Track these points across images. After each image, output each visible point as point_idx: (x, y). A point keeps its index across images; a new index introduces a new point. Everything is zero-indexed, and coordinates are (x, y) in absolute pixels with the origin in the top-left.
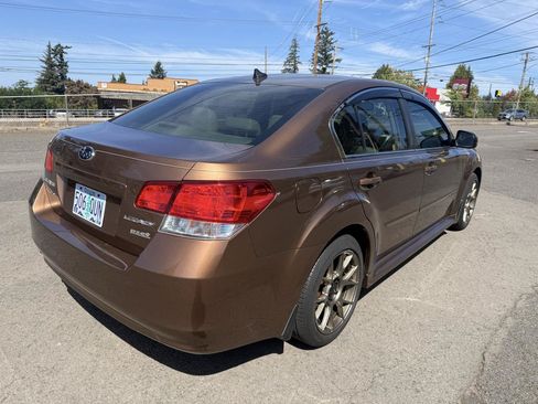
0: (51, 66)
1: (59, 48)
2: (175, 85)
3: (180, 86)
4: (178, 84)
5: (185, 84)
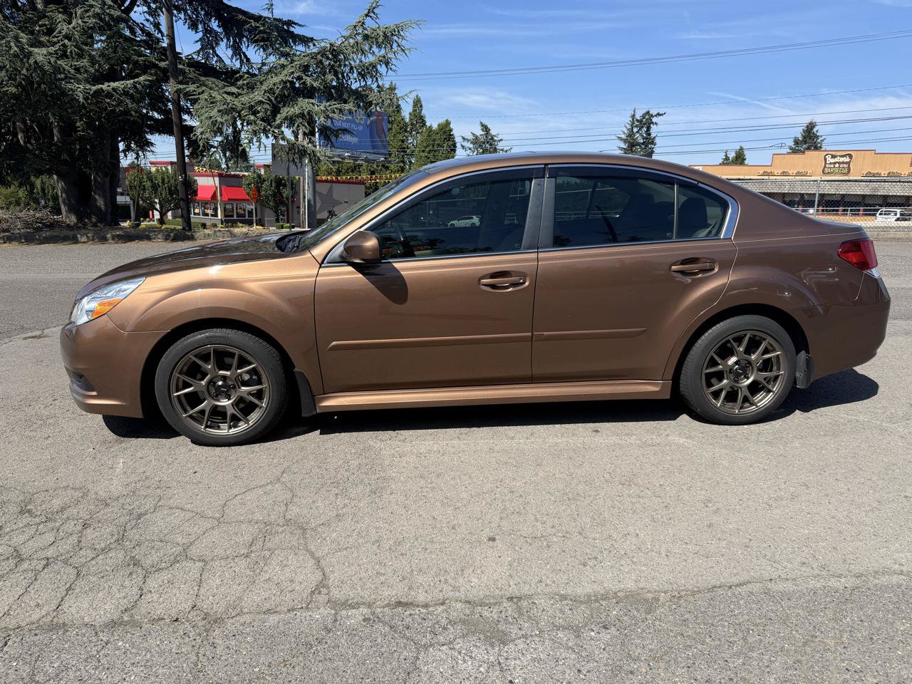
0: (632, 145)
1: (647, 117)
2: (826, 163)
3: (835, 163)
4: (833, 161)
5: (847, 159)
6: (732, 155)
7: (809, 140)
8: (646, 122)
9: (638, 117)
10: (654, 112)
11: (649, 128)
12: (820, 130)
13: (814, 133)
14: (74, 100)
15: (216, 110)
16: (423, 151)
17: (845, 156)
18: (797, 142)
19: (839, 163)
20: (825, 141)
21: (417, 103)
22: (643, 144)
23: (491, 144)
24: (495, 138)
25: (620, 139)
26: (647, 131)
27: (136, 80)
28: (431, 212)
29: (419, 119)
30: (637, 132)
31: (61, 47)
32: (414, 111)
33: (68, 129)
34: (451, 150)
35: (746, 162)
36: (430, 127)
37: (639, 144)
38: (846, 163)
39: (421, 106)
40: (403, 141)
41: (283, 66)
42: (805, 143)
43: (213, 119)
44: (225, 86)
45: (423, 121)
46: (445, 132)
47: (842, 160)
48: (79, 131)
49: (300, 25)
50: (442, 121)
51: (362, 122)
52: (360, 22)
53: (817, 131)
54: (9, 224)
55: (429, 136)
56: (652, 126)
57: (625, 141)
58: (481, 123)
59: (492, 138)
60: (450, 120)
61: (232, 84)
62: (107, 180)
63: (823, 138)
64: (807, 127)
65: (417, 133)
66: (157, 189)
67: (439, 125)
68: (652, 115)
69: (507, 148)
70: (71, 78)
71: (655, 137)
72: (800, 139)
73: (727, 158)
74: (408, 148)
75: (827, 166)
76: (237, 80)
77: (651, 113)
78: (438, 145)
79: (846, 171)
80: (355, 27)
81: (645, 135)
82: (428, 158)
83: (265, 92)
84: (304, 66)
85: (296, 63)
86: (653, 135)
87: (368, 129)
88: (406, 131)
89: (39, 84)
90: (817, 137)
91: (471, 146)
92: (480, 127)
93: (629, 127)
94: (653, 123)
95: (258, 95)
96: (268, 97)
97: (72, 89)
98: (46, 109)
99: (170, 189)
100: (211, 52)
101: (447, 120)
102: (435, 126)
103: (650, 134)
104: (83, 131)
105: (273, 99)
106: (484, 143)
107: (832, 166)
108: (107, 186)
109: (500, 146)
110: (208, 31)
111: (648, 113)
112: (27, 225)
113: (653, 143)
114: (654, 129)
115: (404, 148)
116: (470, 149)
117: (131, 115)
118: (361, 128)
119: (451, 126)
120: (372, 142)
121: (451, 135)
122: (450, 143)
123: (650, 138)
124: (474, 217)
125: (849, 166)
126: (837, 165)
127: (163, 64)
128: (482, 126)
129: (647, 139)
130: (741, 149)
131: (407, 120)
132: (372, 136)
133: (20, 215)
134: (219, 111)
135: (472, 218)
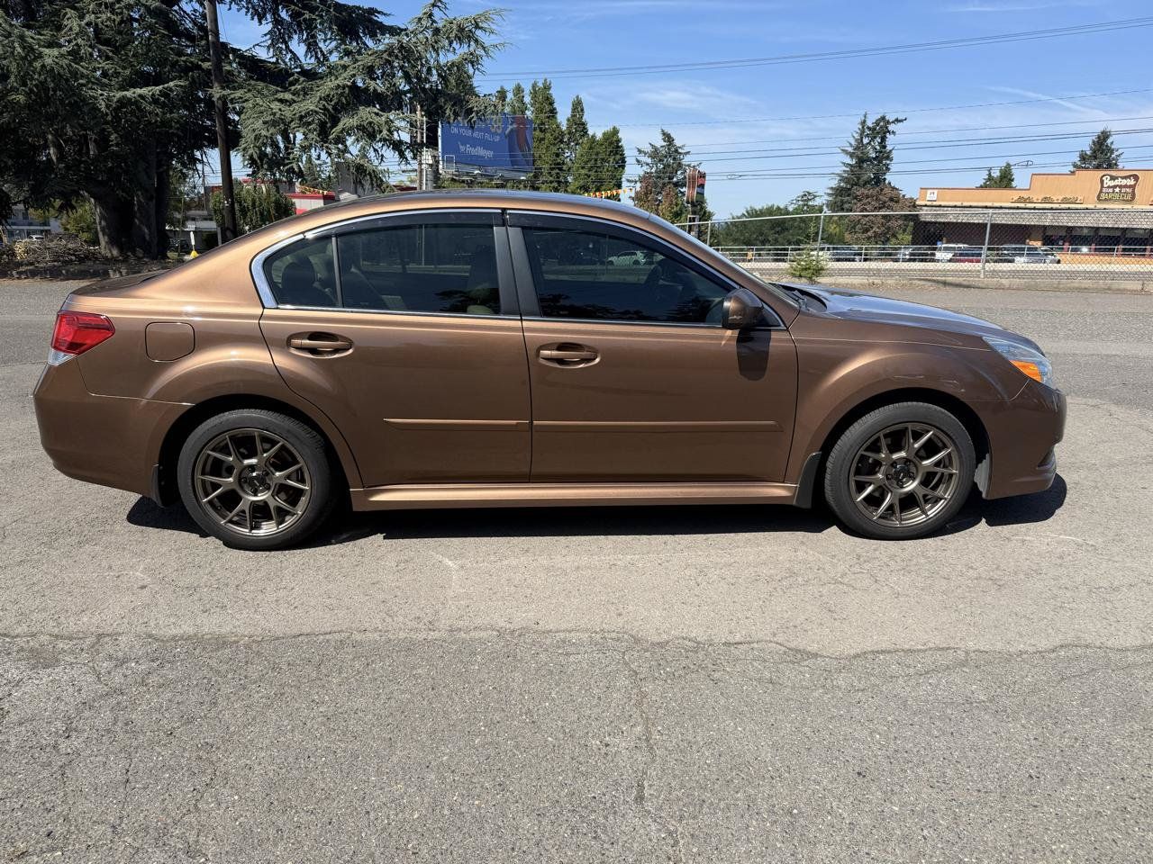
0: (861, 161)
1: (882, 124)
2: (1102, 187)
3: (1115, 187)
4: (1112, 183)
5: (1132, 182)
6: (996, 174)
7: (1100, 155)
8: (880, 130)
9: (870, 123)
10: (891, 118)
11: (883, 139)
12: (1115, 142)
13: (1107, 146)
14: (95, 109)
15: (261, 122)
16: (583, 168)
17: (1129, 177)
18: (1083, 157)
19: (1120, 187)
20: (1122, 157)
21: (578, 107)
22: (874, 159)
23: (674, 159)
24: (680, 150)
25: (845, 151)
26: (881, 143)
27: (166, 85)
28: (591, 246)
29: (578, 125)
30: (869, 143)
31: (75, 47)
32: (573, 116)
33: (103, 142)
34: (619, 166)
35: (1014, 184)
36: (592, 137)
37: (869, 159)
38: (1130, 186)
39: (582, 110)
40: (557, 155)
41: (345, 67)
42: (1095, 158)
43: (257, 132)
44: (277, 91)
45: (584, 128)
46: (611, 143)
47: (1124, 182)
48: (112, 145)
49: (385, 14)
50: (609, 128)
51: (499, 131)
52: (425, 14)
53: (1112, 143)
54: (36, 256)
55: (591, 148)
56: (888, 135)
57: (852, 155)
58: (663, 131)
59: (676, 151)
60: (618, 127)
61: (286, 89)
62: (153, 204)
63: (1120, 151)
64: (1099, 137)
65: (576, 144)
66: (246, 213)
67: (604, 134)
68: (888, 122)
69: (696, 164)
70: (93, 83)
71: (891, 151)
72: (1088, 153)
73: (990, 178)
74: (563, 164)
75: (1104, 190)
76: (292, 84)
77: (887, 118)
78: (603, 159)
79: (1129, 197)
80: (420, 19)
81: (878, 148)
82: (589, 177)
83: (321, 99)
84: (368, 67)
85: (359, 63)
86: (889, 148)
87: (507, 140)
88: (562, 142)
89: (54, 90)
90: (1112, 151)
91: (649, 161)
92: (661, 137)
93: (857, 136)
94: (889, 132)
95: (310, 104)
96: (324, 105)
97: (93, 97)
98: (64, 120)
99: (262, 214)
100: (284, 47)
101: (614, 128)
102: (599, 136)
103: (885, 147)
104: (117, 145)
105: (330, 108)
106: (666, 157)
107: (1111, 190)
108: (153, 212)
109: (686, 160)
110: (278, 21)
111: (883, 118)
112: (57, 257)
113: (888, 158)
114: (890, 139)
115: (559, 164)
116: (648, 164)
117: (171, 127)
118: (497, 139)
119: (620, 135)
120: (511, 156)
121: (618, 147)
122: (618, 157)
123: (885, 152)
124: (638, 252)
125: (1133, 192)
126: (1117, 190)
127: (206, 65)
128: (664, 134)
129: (881, 152)
130: (1008, 165)
131: (564, 128)
132: (511, 149)
133: (51, 245)
134: (265, 123)
135: (635, 254)
